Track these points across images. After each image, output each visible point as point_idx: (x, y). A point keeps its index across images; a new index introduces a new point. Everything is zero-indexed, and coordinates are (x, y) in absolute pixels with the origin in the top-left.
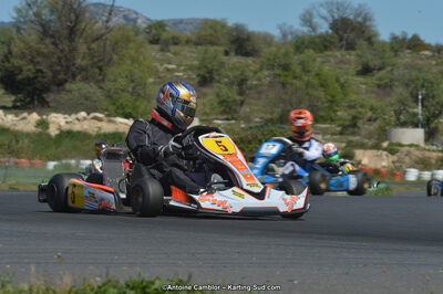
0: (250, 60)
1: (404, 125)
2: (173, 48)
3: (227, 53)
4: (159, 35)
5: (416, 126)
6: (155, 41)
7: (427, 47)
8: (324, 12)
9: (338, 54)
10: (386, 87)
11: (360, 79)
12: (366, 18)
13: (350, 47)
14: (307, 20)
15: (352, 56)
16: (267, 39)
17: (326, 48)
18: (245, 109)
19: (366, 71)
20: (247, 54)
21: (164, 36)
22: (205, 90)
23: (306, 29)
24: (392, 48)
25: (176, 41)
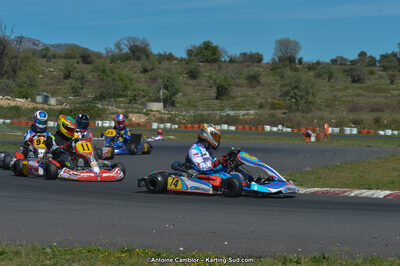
0: (89, 66)
1: (154, 101)
2: (53, 60)
3: (78, 63)
4: (46, 54)
5: (159, 102)
6: (44, 57)
7: (176, 59)
8: (126, 42)
9: (132, 63)
10: (154, 80)
11: (142, 75)
12: (147, 45)
13: (138, 59)
14: (118, 46)
15: (139, 64)
16: (99, 55)
17: (127, 60)
18: (85, 90)
19: (145, 71)
20: (88, 63)
21: (49, 54)
22: (66, 81)
23: (117, 50)
24: (158, 60)
25: (55, 57)
